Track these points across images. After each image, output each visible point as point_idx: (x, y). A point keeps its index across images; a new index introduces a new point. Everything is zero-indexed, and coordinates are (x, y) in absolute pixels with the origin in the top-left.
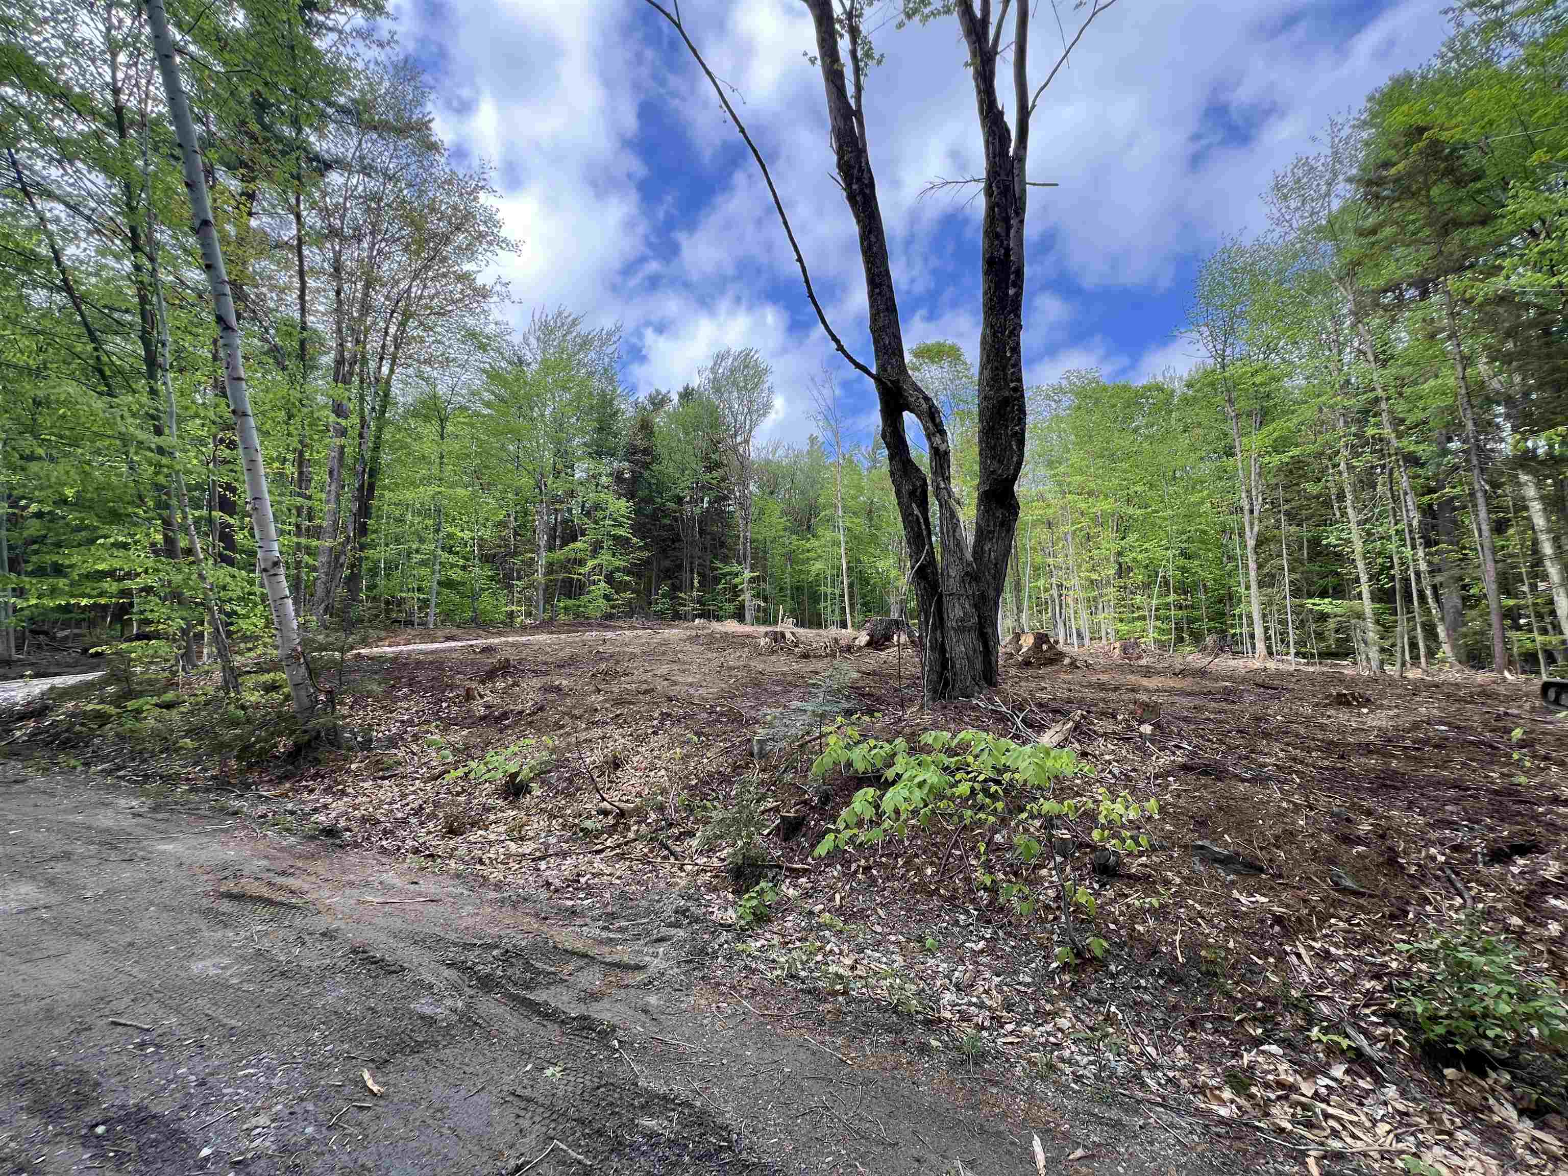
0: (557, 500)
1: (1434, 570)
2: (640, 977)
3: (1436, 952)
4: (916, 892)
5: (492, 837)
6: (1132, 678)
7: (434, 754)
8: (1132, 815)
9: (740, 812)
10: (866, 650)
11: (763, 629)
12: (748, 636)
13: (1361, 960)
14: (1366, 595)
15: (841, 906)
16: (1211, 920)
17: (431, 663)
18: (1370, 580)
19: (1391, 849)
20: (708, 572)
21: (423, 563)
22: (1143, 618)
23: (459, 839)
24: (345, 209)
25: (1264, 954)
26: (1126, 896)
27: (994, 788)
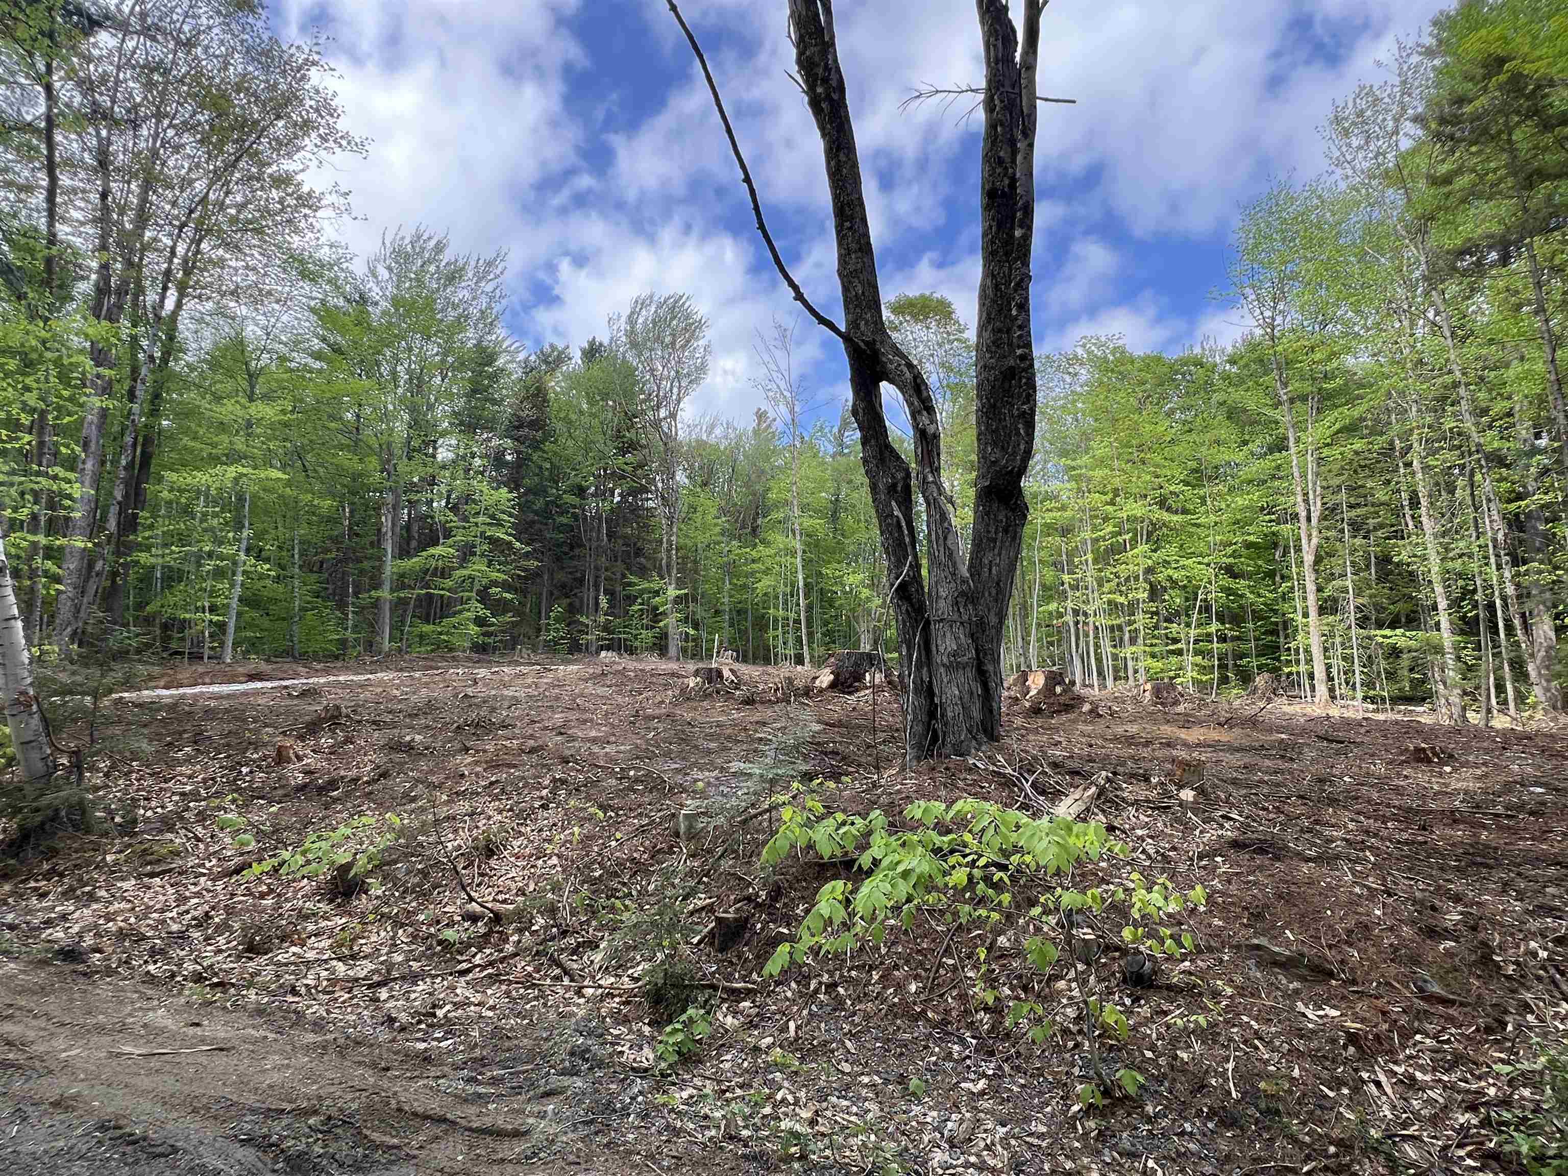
0: (412, 487)
1: (1523, 595)
2: (520, 1147)
3: (1541, 1073)
4: (896, 1016)
5: (311, 955)
6: (1168, 730)
7: (228, 840)
8: (1172, 907)
9: (660, 913)
10: (830, 694)
11: (691, 667)
12: (673, 675)
13: (1453, 1087)
14: (1445, 624)
15: (797, 1038)
16: (1271, 1042)
17: (227, 711)
18: (1450, 607)
19: (1485, 944)
20: (619, 588)
21: (219, 573)
22: (1179, 653)
23: (263, 959)
24: (117, 82)
25: (1337, 1083)
26: (1166, 1013)
27: (998, 875)
